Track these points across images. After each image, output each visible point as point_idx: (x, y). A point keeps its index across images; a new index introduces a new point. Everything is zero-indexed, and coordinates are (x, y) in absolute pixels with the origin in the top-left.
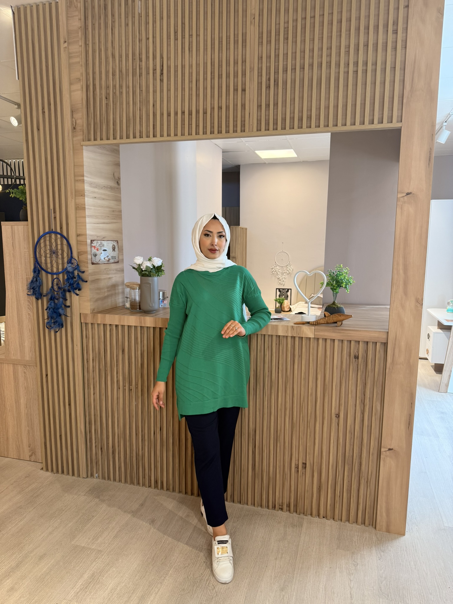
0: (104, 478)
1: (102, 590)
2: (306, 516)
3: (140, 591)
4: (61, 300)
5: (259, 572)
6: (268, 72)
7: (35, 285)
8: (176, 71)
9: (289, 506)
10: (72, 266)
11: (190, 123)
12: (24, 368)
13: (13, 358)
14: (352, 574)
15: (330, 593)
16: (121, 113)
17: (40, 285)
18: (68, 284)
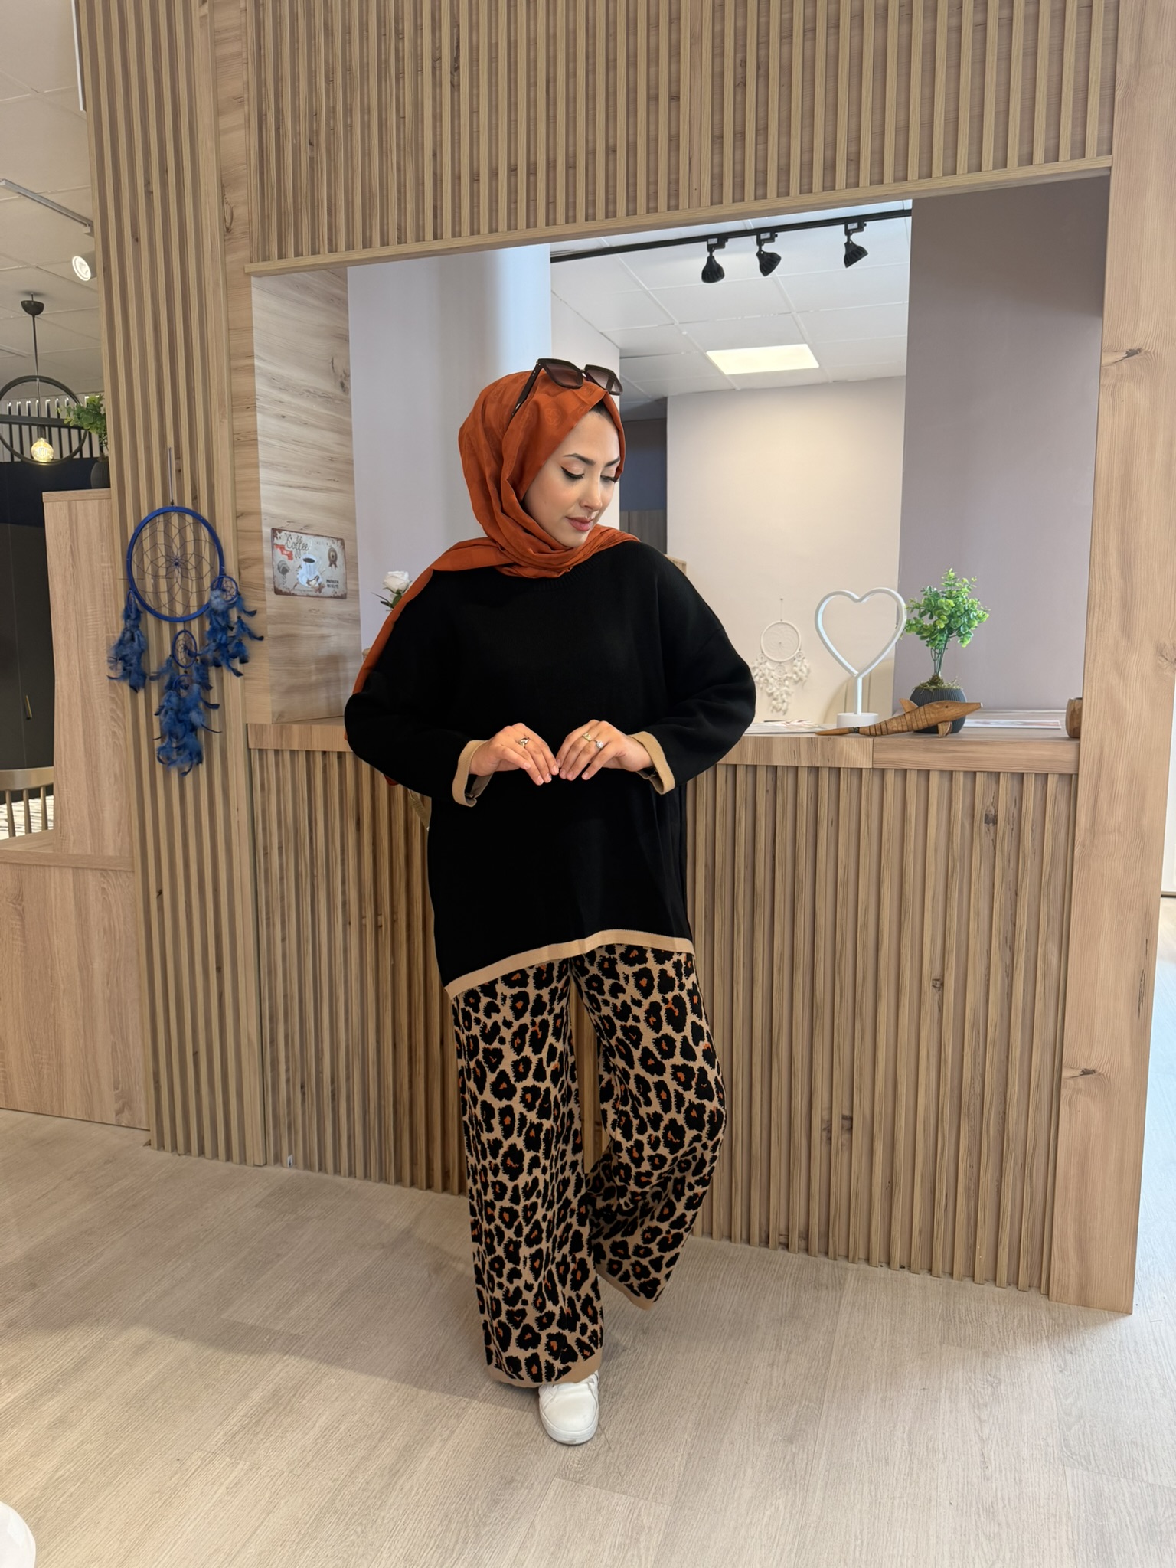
0: (308, 1166)
1: (298, 1430)
2: (853, 1262)
3: (400, 1434)
4: (196, 687)
5: (726, 1394)
6: (740, 43)
7: (127, 651)
8: (493, 59)
9: (806, 1236)
10: (225, 596)
11: (532, 197)
12: (102, 879)
13: (75, 852)
14: (986, 1406)
15: (925, 1450)
16: (350, 181)
17: (143, 651)
18: (214, 644)
